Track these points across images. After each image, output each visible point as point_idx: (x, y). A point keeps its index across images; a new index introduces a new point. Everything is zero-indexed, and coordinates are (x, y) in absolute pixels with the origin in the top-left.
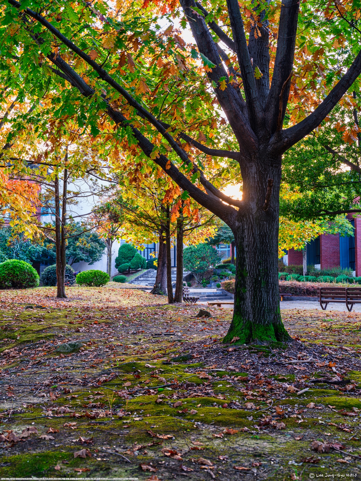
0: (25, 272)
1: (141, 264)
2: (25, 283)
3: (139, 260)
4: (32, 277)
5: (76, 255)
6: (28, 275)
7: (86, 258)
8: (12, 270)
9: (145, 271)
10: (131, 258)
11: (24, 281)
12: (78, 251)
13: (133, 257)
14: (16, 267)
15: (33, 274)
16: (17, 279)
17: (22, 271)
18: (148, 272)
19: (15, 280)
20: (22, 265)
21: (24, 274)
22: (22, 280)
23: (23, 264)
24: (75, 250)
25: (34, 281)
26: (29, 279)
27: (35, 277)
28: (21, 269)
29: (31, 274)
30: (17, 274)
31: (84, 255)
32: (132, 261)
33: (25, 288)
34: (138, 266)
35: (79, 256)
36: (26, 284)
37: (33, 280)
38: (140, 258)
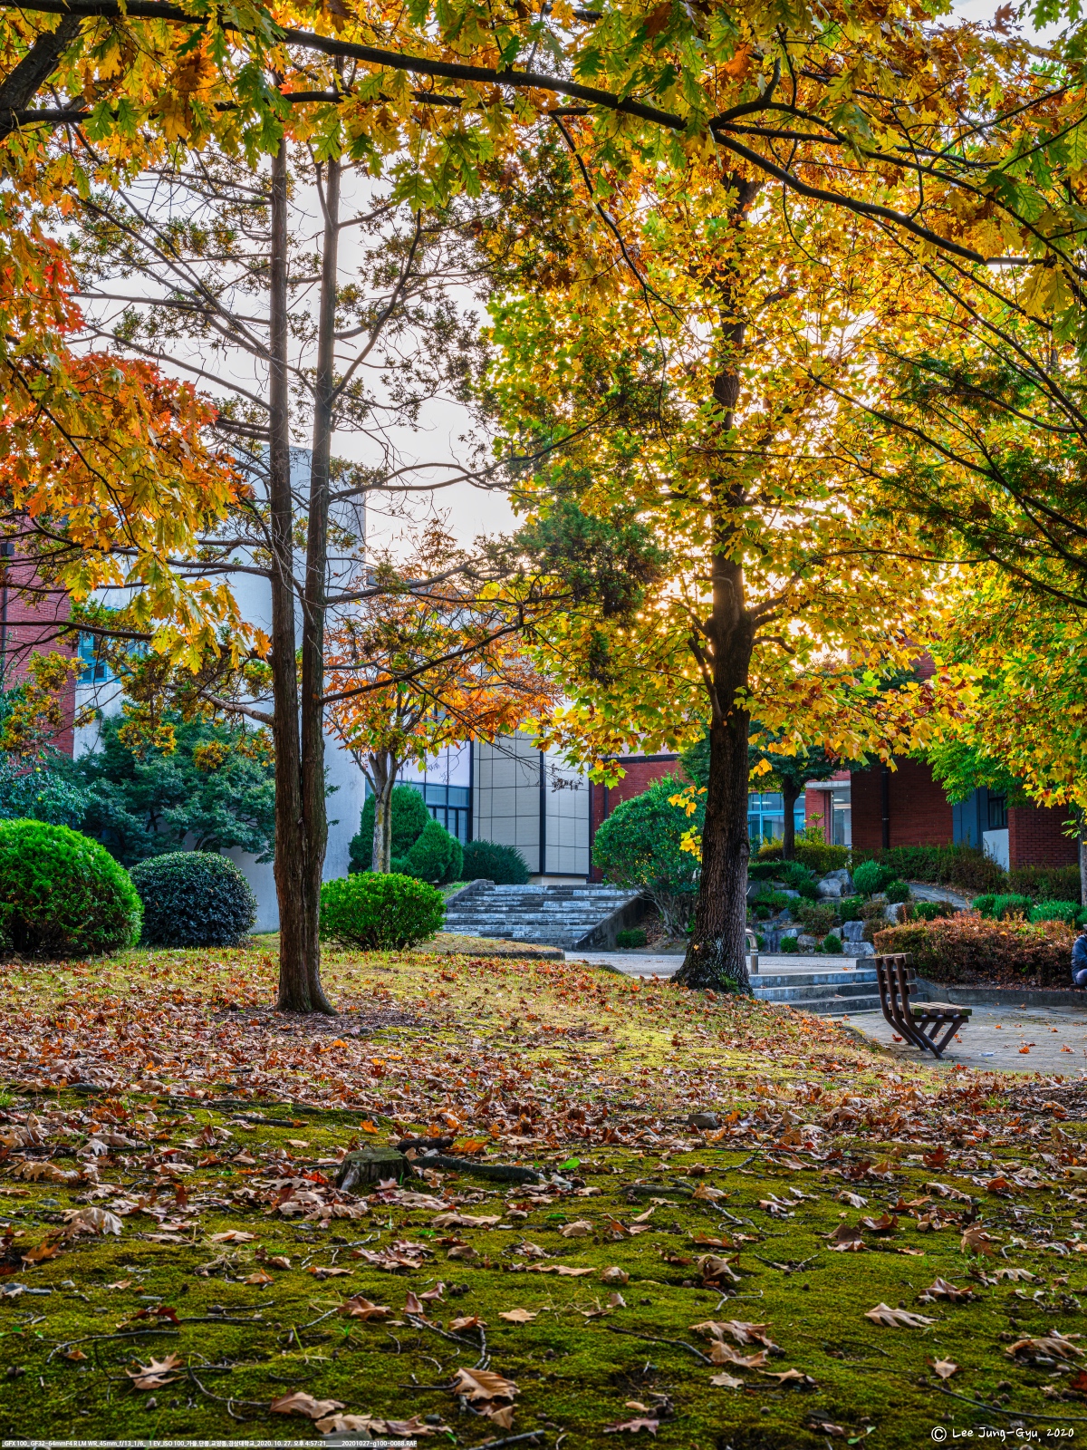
0: (78, 880)
1: (445, 862)
2: (78, 931)
3: (438, 848)
4: (111, 901)
5: (212, 823)
6: (95, 892)
7: (250, 836)
8: (16, 867)
9: (462, 887)
10: (410, 840)
11: (76, 925)
12: (220, 811)
13: (417, 834)
14: (34, 854)
15: (119, 890)
16: (43, 913)
17: (64, 875)
18: (472, 893)
19: (31, 917)
20: (63, 846)
21: (76, 890)
22: (67, 920)
23: (70, 842)
24: (207, 808)
25: (120, 922)
26: (100, 912)
27: (126, 903)
28: (62, 863)
29: (108, 891)
30: (40, 889)
31: (243, 826)
32: (412, 849)
33: (79, 954)
34: (437, 867)
35: (224, 830)
36: (82, 938)
37: (117, 916)
38: (443, 841)
